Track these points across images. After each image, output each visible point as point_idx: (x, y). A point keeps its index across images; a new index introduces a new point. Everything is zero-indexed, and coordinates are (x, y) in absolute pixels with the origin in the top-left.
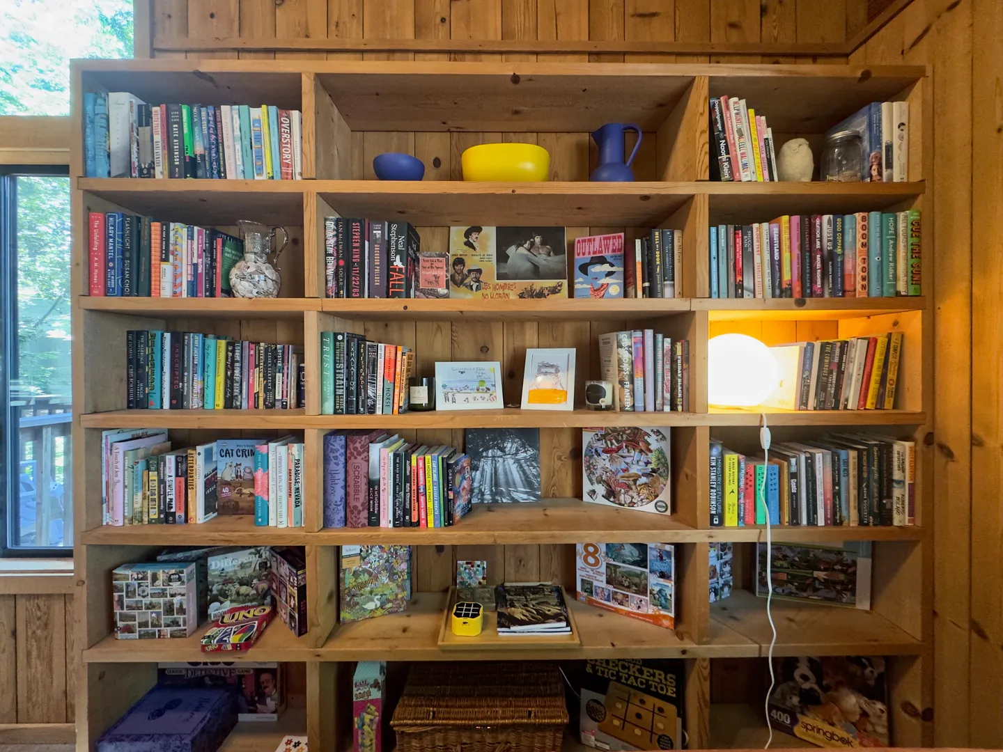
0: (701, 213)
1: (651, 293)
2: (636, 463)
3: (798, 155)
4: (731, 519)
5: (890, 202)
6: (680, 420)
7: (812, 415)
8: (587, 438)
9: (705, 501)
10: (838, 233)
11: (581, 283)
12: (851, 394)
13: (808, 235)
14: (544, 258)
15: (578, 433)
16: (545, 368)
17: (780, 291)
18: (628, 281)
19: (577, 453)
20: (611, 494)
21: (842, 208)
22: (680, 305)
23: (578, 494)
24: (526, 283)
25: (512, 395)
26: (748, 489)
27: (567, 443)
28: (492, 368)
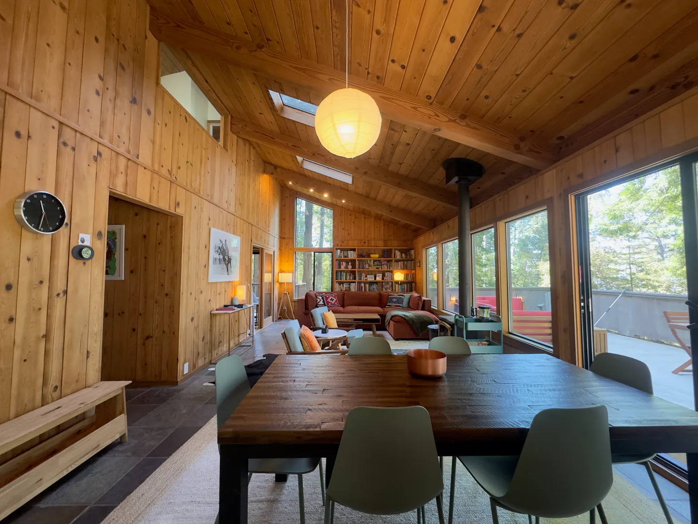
0: (394, 261)
1: (389, 268)
2: (388, 286)
3: (403, 255)
4: (397, 291)
5: (411, 260)
6: (392, 281)
7: (405, 280)
9: (394, 289)
10: (407, 263)
11: (382, 267)
12: (409, 279)
13: (404, 263)
14: (378, 263)
15: (382, 282)
16: (379, 276)
17: (402, 269)
18: (387, 267)
19: (382, 286)
20: (386, 290)
21: (407, 260)
22: (392, 270)
23: (382, 290)
24: (376, 266)
25: (375, 279)
26: (398, 288)
27: (381, 284)
28: (373, 276)
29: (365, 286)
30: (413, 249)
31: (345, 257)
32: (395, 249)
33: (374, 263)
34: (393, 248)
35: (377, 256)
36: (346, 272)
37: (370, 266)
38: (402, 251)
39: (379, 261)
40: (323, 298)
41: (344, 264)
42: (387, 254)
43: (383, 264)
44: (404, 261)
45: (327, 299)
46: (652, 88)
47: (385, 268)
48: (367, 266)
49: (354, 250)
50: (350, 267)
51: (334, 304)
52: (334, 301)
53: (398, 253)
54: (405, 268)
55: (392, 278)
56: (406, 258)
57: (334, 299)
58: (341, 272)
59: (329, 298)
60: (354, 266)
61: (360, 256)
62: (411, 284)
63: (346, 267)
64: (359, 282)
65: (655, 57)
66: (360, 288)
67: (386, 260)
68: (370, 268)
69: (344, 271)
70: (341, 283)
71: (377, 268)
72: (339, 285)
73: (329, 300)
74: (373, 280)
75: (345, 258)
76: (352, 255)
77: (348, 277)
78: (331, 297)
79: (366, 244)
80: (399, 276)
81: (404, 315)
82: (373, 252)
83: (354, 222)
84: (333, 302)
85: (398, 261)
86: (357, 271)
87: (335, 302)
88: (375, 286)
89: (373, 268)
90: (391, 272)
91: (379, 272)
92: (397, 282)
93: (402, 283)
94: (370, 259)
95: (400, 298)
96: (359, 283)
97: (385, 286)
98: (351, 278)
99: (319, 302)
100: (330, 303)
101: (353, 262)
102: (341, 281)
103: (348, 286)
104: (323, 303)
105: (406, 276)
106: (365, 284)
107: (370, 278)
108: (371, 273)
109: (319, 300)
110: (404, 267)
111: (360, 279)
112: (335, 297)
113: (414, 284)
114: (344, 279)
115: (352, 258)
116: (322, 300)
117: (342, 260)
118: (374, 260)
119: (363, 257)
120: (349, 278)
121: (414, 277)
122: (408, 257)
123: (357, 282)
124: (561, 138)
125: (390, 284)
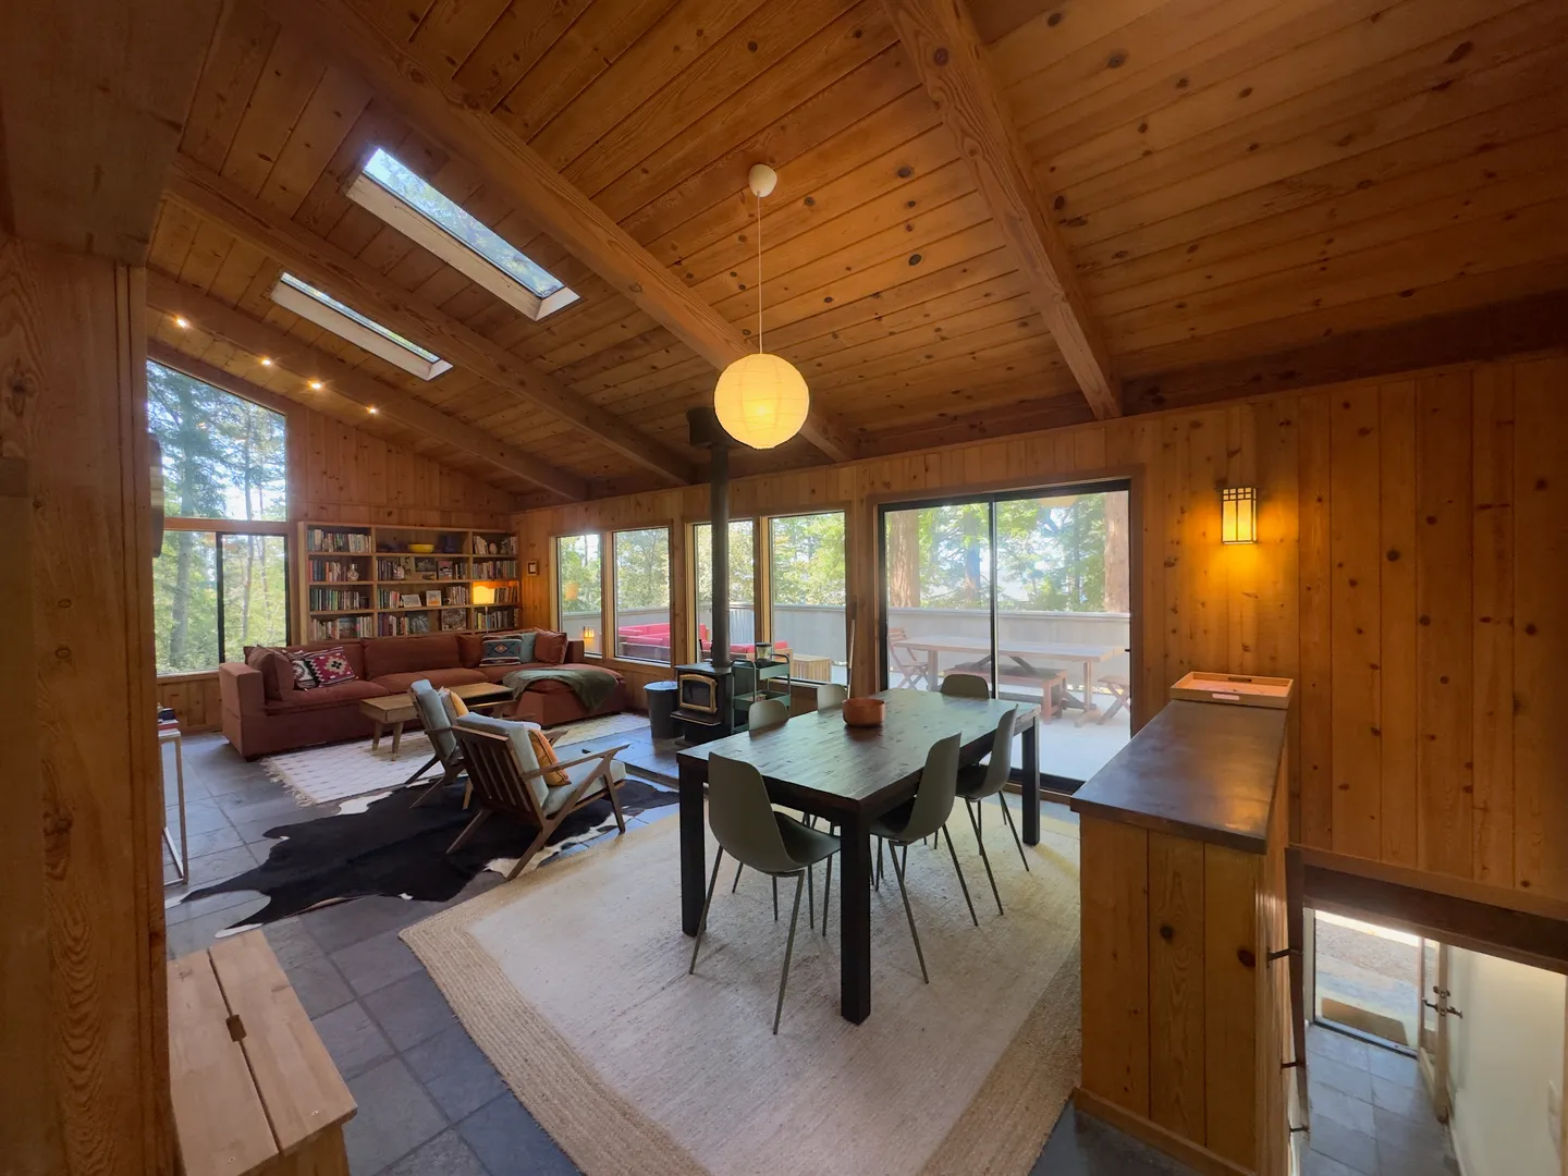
0: (471, 560)
1: (460, 578)
2: (457, 618)
3: (493, 548)
4: (480, 627)
5: (511, 559)
6: (468, 606)
7: (498, 604)
8: (443, 613)
9: (474, 624)
10: (501, 565)
11: (440, 574)
12: (506, 600)
13: (495, 565)
14: (429, 566)
15: (440, 610)
16: (432, 596)
17: (489, 578)
18: (454, 574)
19: (440, 619)
20: (450, 627)
21: (501, 559)
22: (466, 581)
23: (440, 629)
24: (424, 573)
25: (424, 603)
26: (483, 621)
27: (436, 615)
28: (417, 596)
29: (399, 623)
30: (513, 535)
31: (339, 549)
32: (474, 534)
33: (417, 566)
34: (471, 531)
35: (428, 548)
36: (340, 589)
37: (407, 572)
38: (489, 539)
39: (431, 560)
40: (308, 664)
41: (337, 568)
42: (450, 544)
43: (440, 567)
44: (494, 560)
45: (321, 663)
46: (956, 418)
47: (447, 577)
48: (400, 573)
49: (365, 532)
50: (353, 576)
51: (345, 675)
52: (342, 668)
53: (481, 544)
54: (496, 576)
55: (469, 600)
56: (498, 552)
57: (341, 661)
58: (324, 589)
59: (326, 660)
60: (364, 572)
61: (381, 547)
62: (509, 612)
63: (342, 577)
64: (384, 613)
65: (969, 397)
66: (385, 629)
67: (450, 559)
68: (408, 577)
69: (334, 588)
70: (323, 620)
71: (425, 578)
72: (321, 623)
73: (329, 667)
74: (419, 605)
75: (339, 553)
76: (359, 545)
77: (346, 602)
78: (332, 660)
79: (394, 517)
80: (483, 594)
81: (561, 677)
82: (413, 539)
83: (356, 458)
84: (341, 671)
85: (480, 561)
86: (375, 587)
87: (347, 670)
88: (421, 621)
89: (417, 579)
90: (467, 586)
91: (433, 587)
92: (480, 609)
93: (492, 609)
94: (408, 555)
95: (514, 643)
96: (384, 616)
97: (448, 620)
98: (356, 604)
99: (301, 676)
100: (333, 673)
101: (363, 563)
102: (325, 613)
103: (347, 625)
104: (310, 677)
105: (500, 594)
106: (398, 619)
107: (411, 603)
108: (410, 590)
109: (299, 671)
110: (495, 574)
111: (386, 605)
112: (340, 657)
113: (516, 610)
114: (333, 607)
115: (361, 552)
116: (307, 670)
117: (331, 559)
118: (416, 559)
119: (390, 550)
120: (351, 604)
121: (517, 595)
122: (502, 552)
123: (376, 615)
124: (863, 430)
125: (463, 613)
